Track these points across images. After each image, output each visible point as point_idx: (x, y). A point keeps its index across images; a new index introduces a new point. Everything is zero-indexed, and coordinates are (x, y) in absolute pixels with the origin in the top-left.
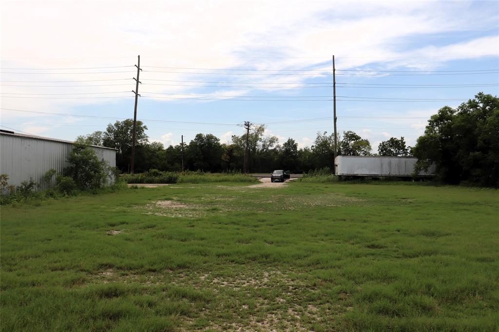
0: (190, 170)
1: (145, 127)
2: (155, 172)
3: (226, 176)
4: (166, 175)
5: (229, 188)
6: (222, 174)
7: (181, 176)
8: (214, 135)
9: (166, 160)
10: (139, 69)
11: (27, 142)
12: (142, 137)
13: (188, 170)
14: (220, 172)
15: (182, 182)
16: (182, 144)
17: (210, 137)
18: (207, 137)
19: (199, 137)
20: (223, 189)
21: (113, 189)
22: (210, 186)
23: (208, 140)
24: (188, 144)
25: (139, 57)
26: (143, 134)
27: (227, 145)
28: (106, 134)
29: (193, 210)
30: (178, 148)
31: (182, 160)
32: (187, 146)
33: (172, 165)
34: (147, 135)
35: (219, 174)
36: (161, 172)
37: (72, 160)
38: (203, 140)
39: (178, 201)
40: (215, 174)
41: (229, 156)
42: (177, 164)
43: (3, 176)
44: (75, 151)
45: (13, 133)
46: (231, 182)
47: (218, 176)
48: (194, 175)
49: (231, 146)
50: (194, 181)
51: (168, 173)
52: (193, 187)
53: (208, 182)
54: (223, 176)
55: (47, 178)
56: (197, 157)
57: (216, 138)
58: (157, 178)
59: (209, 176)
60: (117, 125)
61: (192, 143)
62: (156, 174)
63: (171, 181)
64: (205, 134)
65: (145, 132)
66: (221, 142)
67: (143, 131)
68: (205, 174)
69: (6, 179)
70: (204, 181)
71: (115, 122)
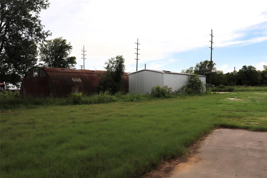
0: (240, 85)
1: (214, 64)
2: (222, 86)
3: (260, 88)
4: (228, 87)
5: (262, 94)
6: (257, 87)
7: (235, 88)
8: (253, 66)
9: (226, 80)
10: (212, 36)
11: (176, 75)
12: (213, 69)
13: (239, 85)
14: (257, 86)
15: (236, 91)
16: (235, 71)
17: (250, 67)
18: (249, 67)
19: (245, 67)
20: (258, 94)
21: (206, 94)
22: (251, 93)
23: (249, 68)
24: (238, 71)
25: (212, 30)
26: (214, 67)
27: (261, 71)
28: (196, 68)
29: (245, 101)
30: (232, 73)
31: (235, 80)
32: (237, 72)
33: (230, 82)
34: (216, 68)
35: (256, 87)
36: (225, 86)
37: (190, 81)
38: (247, 69)
39: (237, 98)
40: (253, 87)
41: (262, 77)
42: (232, 82)
43: (170, 88)
44: (191, 78)
45: (170, 72)
46: (263, 91)
47: (256, 88)
48: (242, 88)
49: (263, 71)
50: (242, 91)
51: (228, 86)
52: (242, 93)
53: (250, 91)
54: (258, 88)
55: (182, 89)
56: (243, 78)
57: (254, 68)
58: (223, 89)
59: (251, 88)
60: (201, 63)
61: (240, 70)
62: (222, 87)
63: (230, 90)
64: (247, 66)
65: (215, 66)
66: (257, 70)
67: (214, 66)
68: (248, 87)
69: (171, 89)
70: (248, 90)
71: (200, 62)
